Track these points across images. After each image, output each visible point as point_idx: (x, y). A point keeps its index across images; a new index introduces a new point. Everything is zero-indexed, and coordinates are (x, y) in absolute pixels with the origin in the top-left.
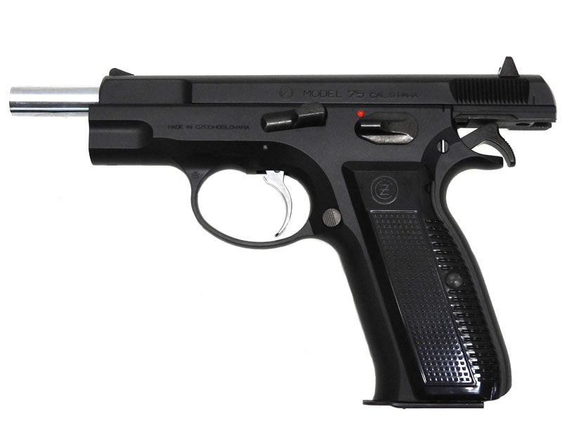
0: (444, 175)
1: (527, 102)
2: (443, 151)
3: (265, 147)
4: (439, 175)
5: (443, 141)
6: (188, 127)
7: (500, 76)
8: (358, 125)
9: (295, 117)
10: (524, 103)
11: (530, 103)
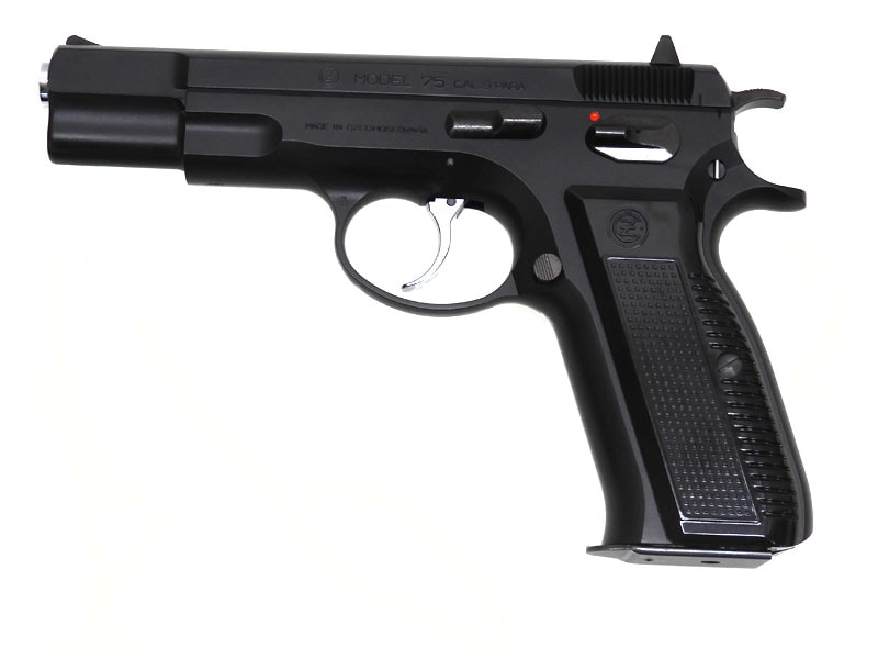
0: (717, 212)
1: (689, 102)
2: (717, 177)
3: (450, 162)
4: (710, 211)
5: (717, 162)
6: (336, 127)
7: (651, 63)
8: (591, 132)
9: (497, 121)
10: (686, 103)
11: (694, 102)
